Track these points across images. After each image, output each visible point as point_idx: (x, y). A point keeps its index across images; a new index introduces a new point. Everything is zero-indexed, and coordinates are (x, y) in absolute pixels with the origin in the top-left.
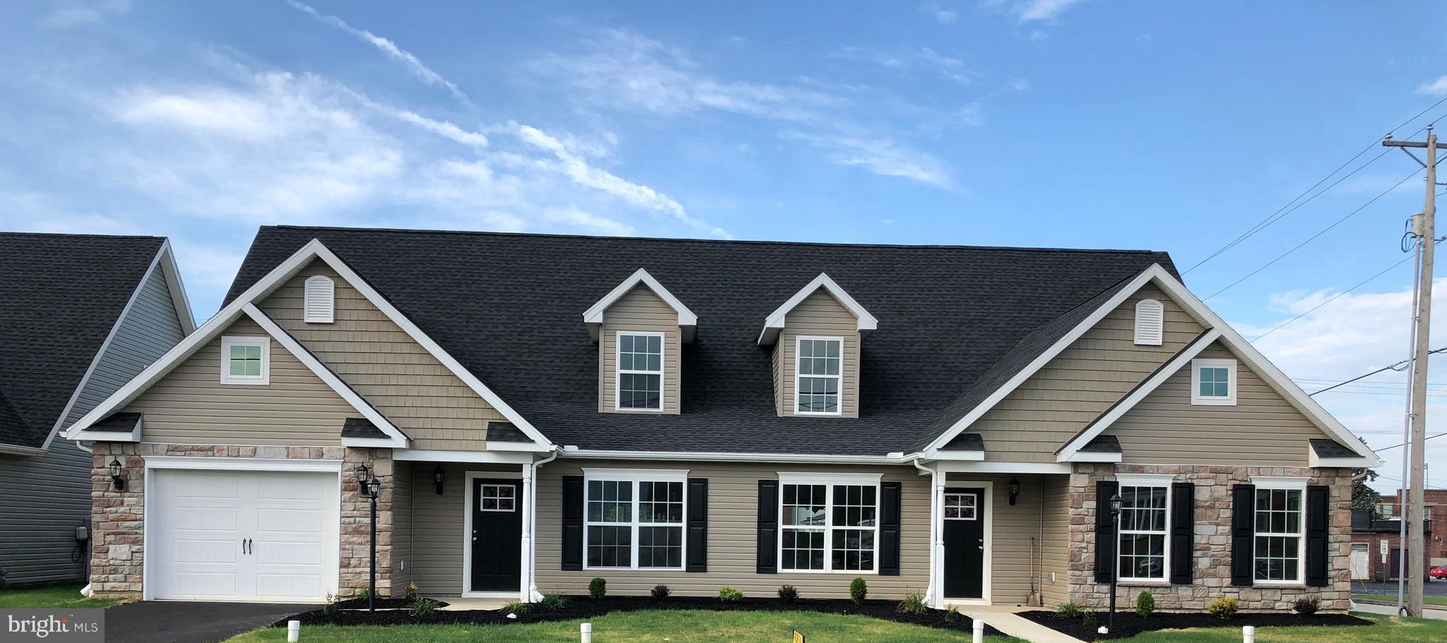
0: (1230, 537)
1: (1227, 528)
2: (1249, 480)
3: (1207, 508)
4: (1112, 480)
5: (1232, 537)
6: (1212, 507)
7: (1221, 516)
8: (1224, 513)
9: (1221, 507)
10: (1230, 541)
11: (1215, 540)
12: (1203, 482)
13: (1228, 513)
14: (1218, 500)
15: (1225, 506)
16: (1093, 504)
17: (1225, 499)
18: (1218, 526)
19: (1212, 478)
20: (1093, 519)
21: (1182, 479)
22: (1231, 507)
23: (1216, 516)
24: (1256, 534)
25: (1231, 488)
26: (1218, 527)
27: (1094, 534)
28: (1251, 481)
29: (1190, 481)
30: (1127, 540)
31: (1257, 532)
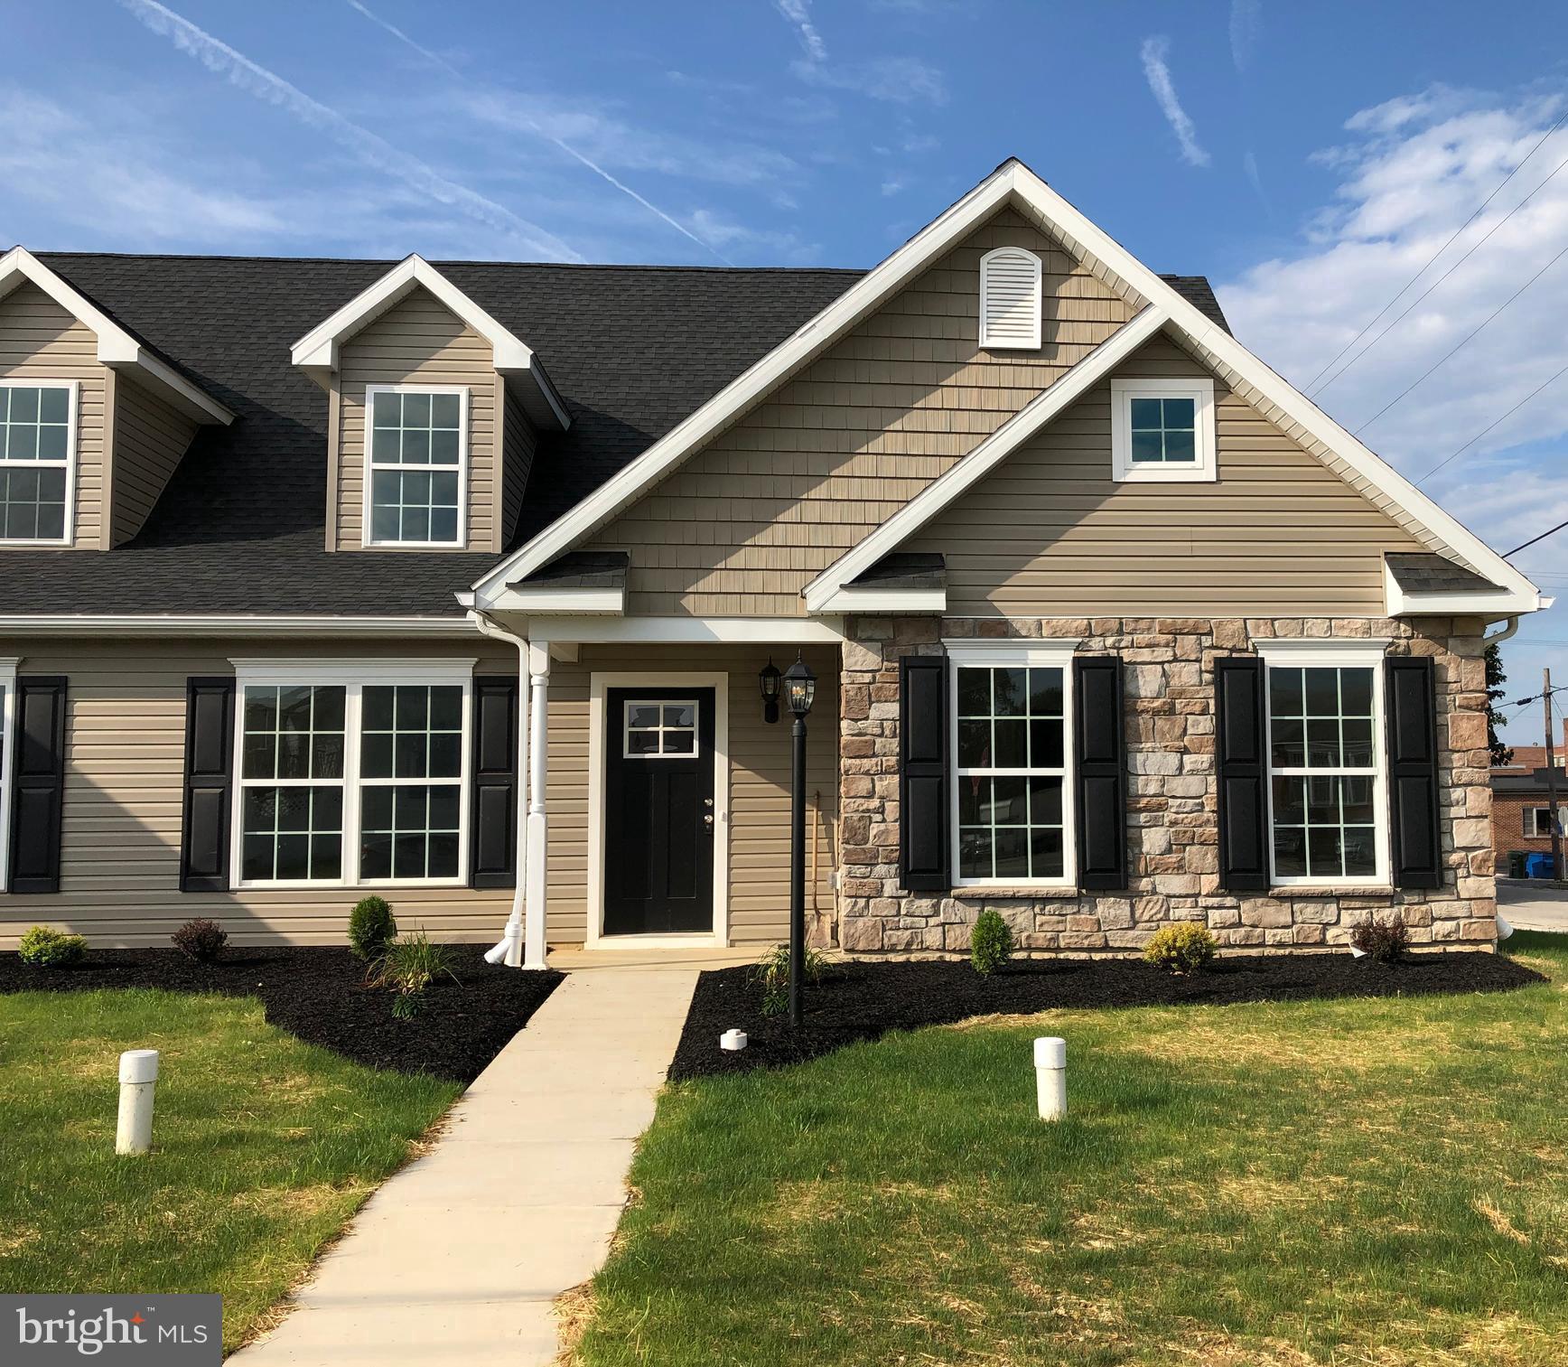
0: (1212, 779)
1: (1205, 759)
2: (1251, 648)
3: (1156, 713)
4: (935, 654)
5: (1218, 779)
6: (1170, 711)
7: (1189, 732)
8: (1195, 724)
9: (1188, 709)
10: (1213, 789)
11: (1177, 786)
12: (1145, 655)
13: (1206, 724)
14: (1181, 694)
15: (1197, 709)
16: (893, 710)
17: (1198, 692)
18: (1182, 754)
19: (1167, 645)
20: (894, 745)
21: (1097, 648)
22: (1212, 709)
23: (1178, 731)
24: (1273, 771)
25: (1211, 666)
26: (1186, 757)
27: (896, 778)
28: (1255, 651)
29: (1113, 653)
30: (975, 792)
31: (1274, 765)
